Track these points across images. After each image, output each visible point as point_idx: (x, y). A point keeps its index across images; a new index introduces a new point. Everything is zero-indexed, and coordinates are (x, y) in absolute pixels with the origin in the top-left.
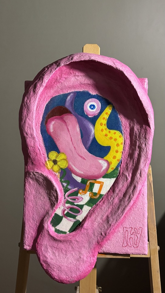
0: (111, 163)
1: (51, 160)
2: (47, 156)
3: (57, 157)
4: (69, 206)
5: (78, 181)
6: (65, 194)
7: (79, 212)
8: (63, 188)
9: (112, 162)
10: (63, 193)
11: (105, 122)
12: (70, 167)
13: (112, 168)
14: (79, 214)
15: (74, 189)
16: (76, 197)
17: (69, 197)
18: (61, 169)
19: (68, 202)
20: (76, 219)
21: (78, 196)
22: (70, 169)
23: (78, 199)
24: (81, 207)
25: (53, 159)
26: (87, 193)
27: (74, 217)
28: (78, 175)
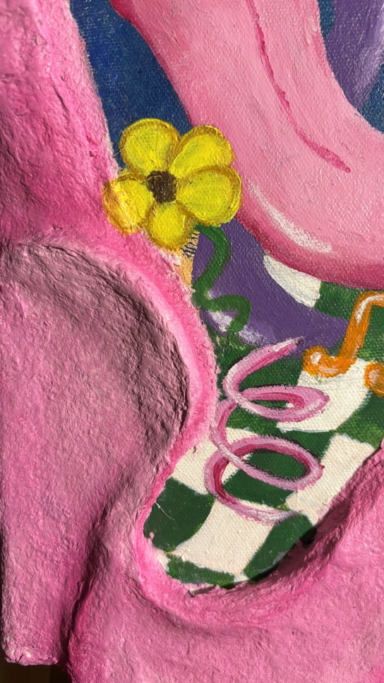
1: (135, 175)
2: (110, 150)
3: (170, 154)
4: (244, 440)
5: (299, 299)
6: (221, 377)
7: (305, 471)
8: (214, 341)
10: (214, 371)
12: (255, 215)
14: (304, 480)
15: (276, 348)
16: (290, 390)
17: (249, 391)
18: (201, 227)
19: (239, 418)
20: (287, 510)
21: (300, 383)
22: (255, 228)
23: (300, 402)
24: (318, 443)
25: (148, 169)
26: (353, 368)
27: (276, 498)
28: (298, 261)
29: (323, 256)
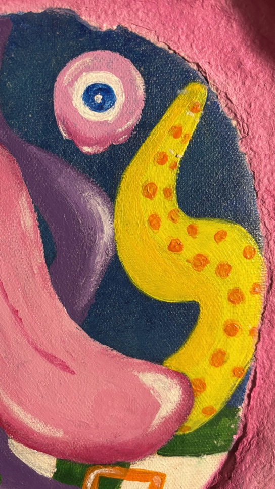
0: (203, 385)
5: (40, 472)
9: (208, 381)
11: (167, 177)
13: (205, 411)
28: (37, 443)
29: (57, 439)
